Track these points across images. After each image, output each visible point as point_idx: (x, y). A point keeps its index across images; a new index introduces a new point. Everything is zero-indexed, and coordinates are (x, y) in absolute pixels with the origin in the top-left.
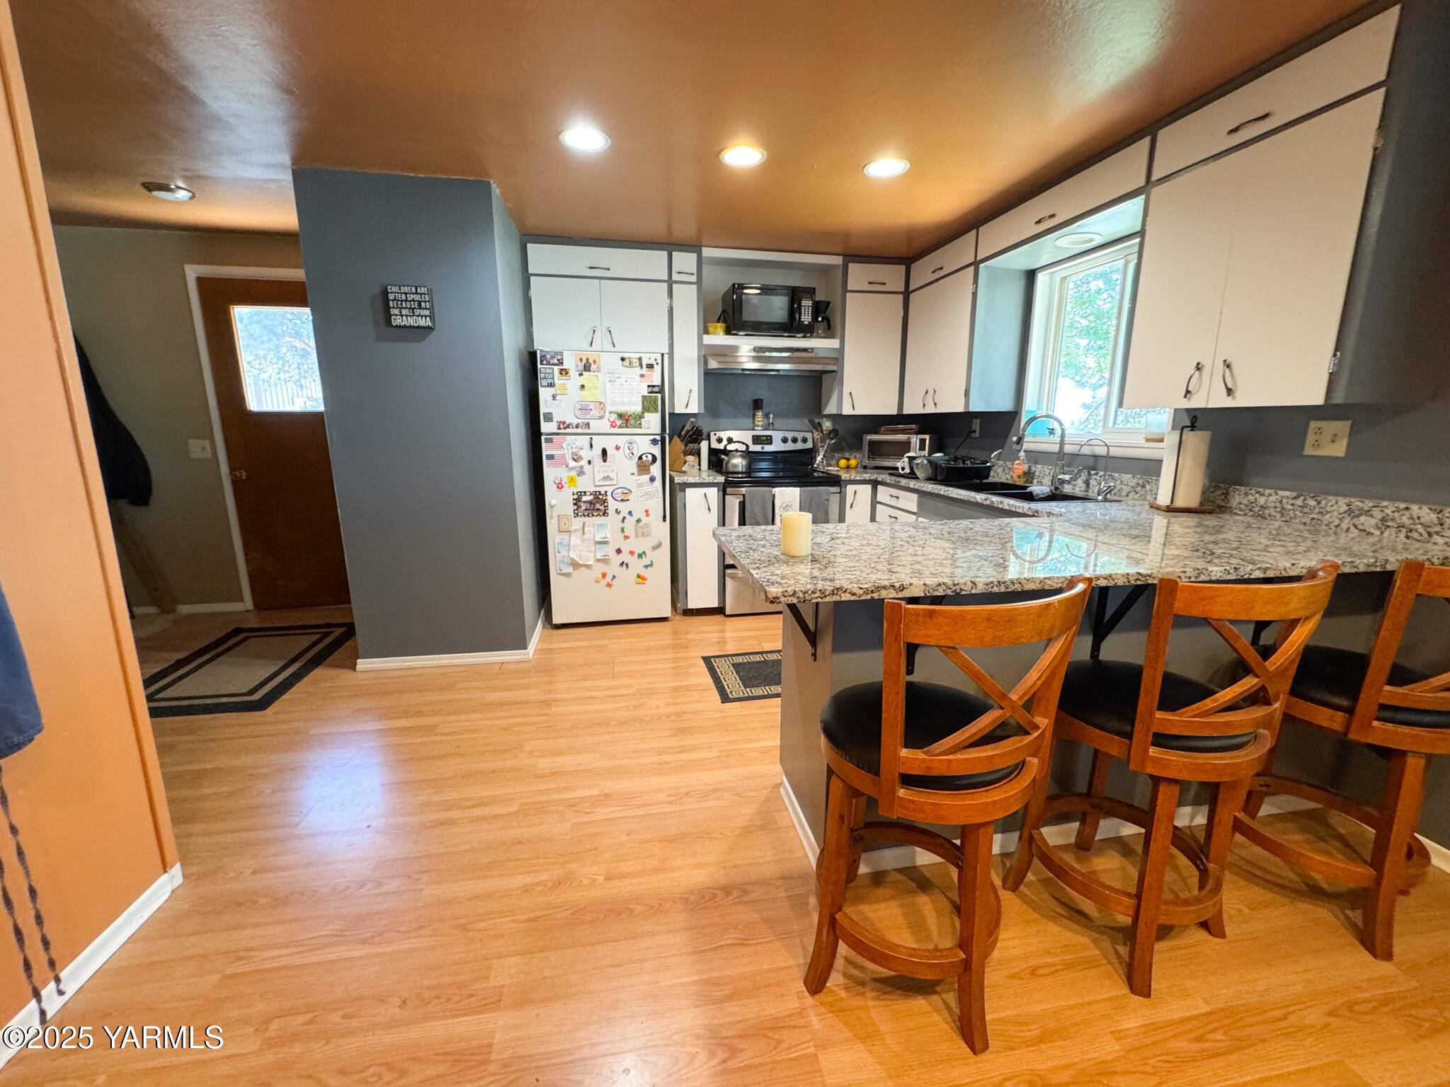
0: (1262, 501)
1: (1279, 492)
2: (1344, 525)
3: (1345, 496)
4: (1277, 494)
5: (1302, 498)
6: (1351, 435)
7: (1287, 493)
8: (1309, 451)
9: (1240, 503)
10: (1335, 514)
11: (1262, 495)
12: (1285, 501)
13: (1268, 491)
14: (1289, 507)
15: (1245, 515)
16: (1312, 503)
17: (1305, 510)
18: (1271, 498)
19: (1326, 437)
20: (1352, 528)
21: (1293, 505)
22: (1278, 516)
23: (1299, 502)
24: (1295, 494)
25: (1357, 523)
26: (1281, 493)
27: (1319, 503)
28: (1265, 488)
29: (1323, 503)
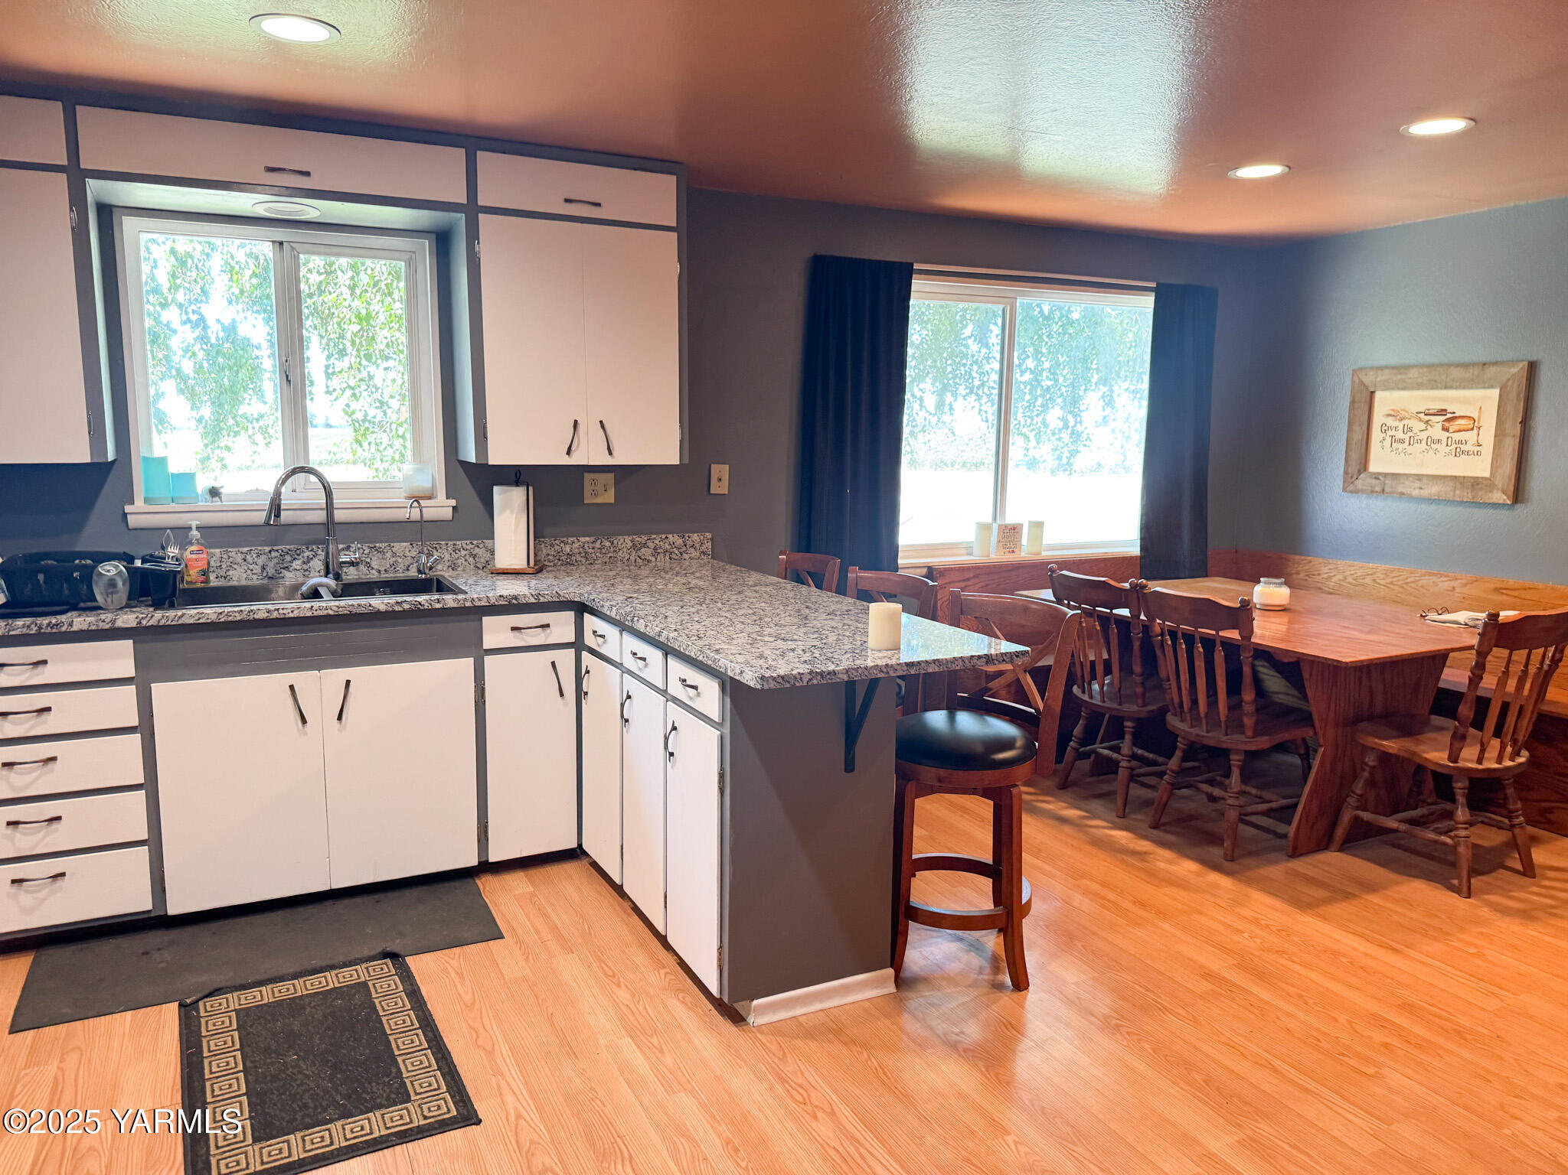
0: (567, 549)
1: (581, 539)
2: (633, 558)
3: (629, 535)
4: (579, 541)
5: (599, 541)
6: (616, 484)
7: (587, 539)
8: (588, 499)
9: (548, 555)
10: (625, 550)
11: (566, 543)
12: (586, 545)
13: (570, 540)
14: (590, 551)
15: (555, 565)
16: (608, 544)
17: (604, 551)
18: (576, 545)
19: (600, 488)
20: (638, 560)
21: (593, 548)
22: (583, 560)
23: (598, 545)
24: (593, 539)
25: (640, 554)
26: (582, 539)
27: (612, 543)
28: (568, 536)
29: (615, 542)
